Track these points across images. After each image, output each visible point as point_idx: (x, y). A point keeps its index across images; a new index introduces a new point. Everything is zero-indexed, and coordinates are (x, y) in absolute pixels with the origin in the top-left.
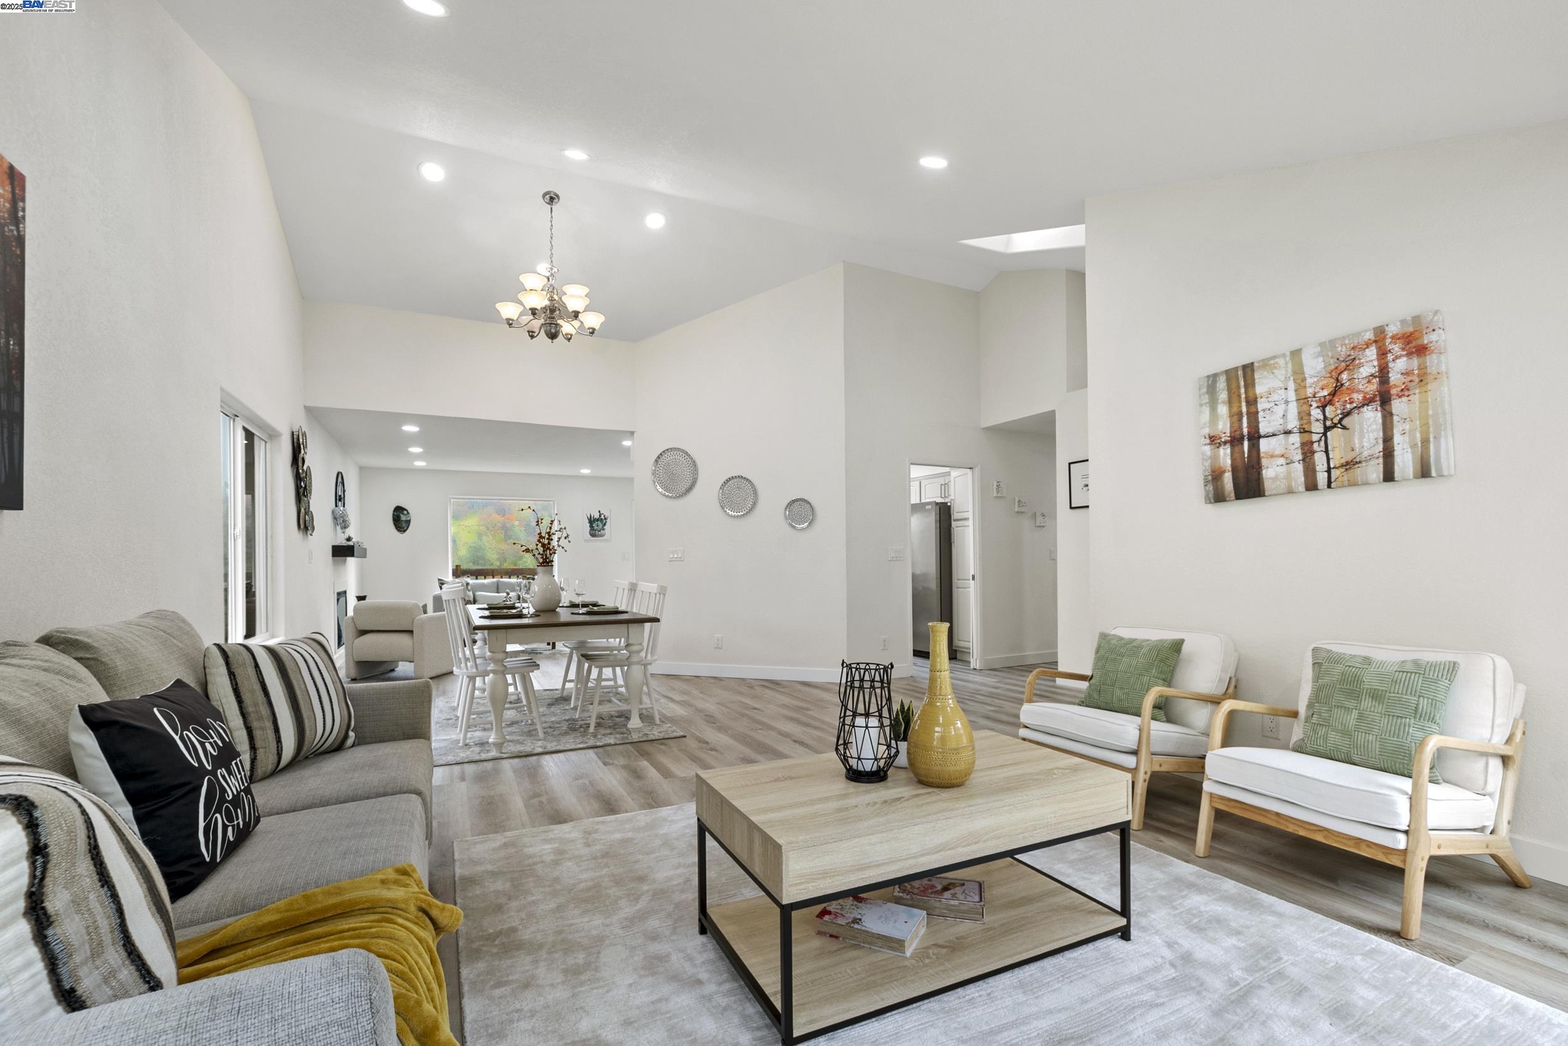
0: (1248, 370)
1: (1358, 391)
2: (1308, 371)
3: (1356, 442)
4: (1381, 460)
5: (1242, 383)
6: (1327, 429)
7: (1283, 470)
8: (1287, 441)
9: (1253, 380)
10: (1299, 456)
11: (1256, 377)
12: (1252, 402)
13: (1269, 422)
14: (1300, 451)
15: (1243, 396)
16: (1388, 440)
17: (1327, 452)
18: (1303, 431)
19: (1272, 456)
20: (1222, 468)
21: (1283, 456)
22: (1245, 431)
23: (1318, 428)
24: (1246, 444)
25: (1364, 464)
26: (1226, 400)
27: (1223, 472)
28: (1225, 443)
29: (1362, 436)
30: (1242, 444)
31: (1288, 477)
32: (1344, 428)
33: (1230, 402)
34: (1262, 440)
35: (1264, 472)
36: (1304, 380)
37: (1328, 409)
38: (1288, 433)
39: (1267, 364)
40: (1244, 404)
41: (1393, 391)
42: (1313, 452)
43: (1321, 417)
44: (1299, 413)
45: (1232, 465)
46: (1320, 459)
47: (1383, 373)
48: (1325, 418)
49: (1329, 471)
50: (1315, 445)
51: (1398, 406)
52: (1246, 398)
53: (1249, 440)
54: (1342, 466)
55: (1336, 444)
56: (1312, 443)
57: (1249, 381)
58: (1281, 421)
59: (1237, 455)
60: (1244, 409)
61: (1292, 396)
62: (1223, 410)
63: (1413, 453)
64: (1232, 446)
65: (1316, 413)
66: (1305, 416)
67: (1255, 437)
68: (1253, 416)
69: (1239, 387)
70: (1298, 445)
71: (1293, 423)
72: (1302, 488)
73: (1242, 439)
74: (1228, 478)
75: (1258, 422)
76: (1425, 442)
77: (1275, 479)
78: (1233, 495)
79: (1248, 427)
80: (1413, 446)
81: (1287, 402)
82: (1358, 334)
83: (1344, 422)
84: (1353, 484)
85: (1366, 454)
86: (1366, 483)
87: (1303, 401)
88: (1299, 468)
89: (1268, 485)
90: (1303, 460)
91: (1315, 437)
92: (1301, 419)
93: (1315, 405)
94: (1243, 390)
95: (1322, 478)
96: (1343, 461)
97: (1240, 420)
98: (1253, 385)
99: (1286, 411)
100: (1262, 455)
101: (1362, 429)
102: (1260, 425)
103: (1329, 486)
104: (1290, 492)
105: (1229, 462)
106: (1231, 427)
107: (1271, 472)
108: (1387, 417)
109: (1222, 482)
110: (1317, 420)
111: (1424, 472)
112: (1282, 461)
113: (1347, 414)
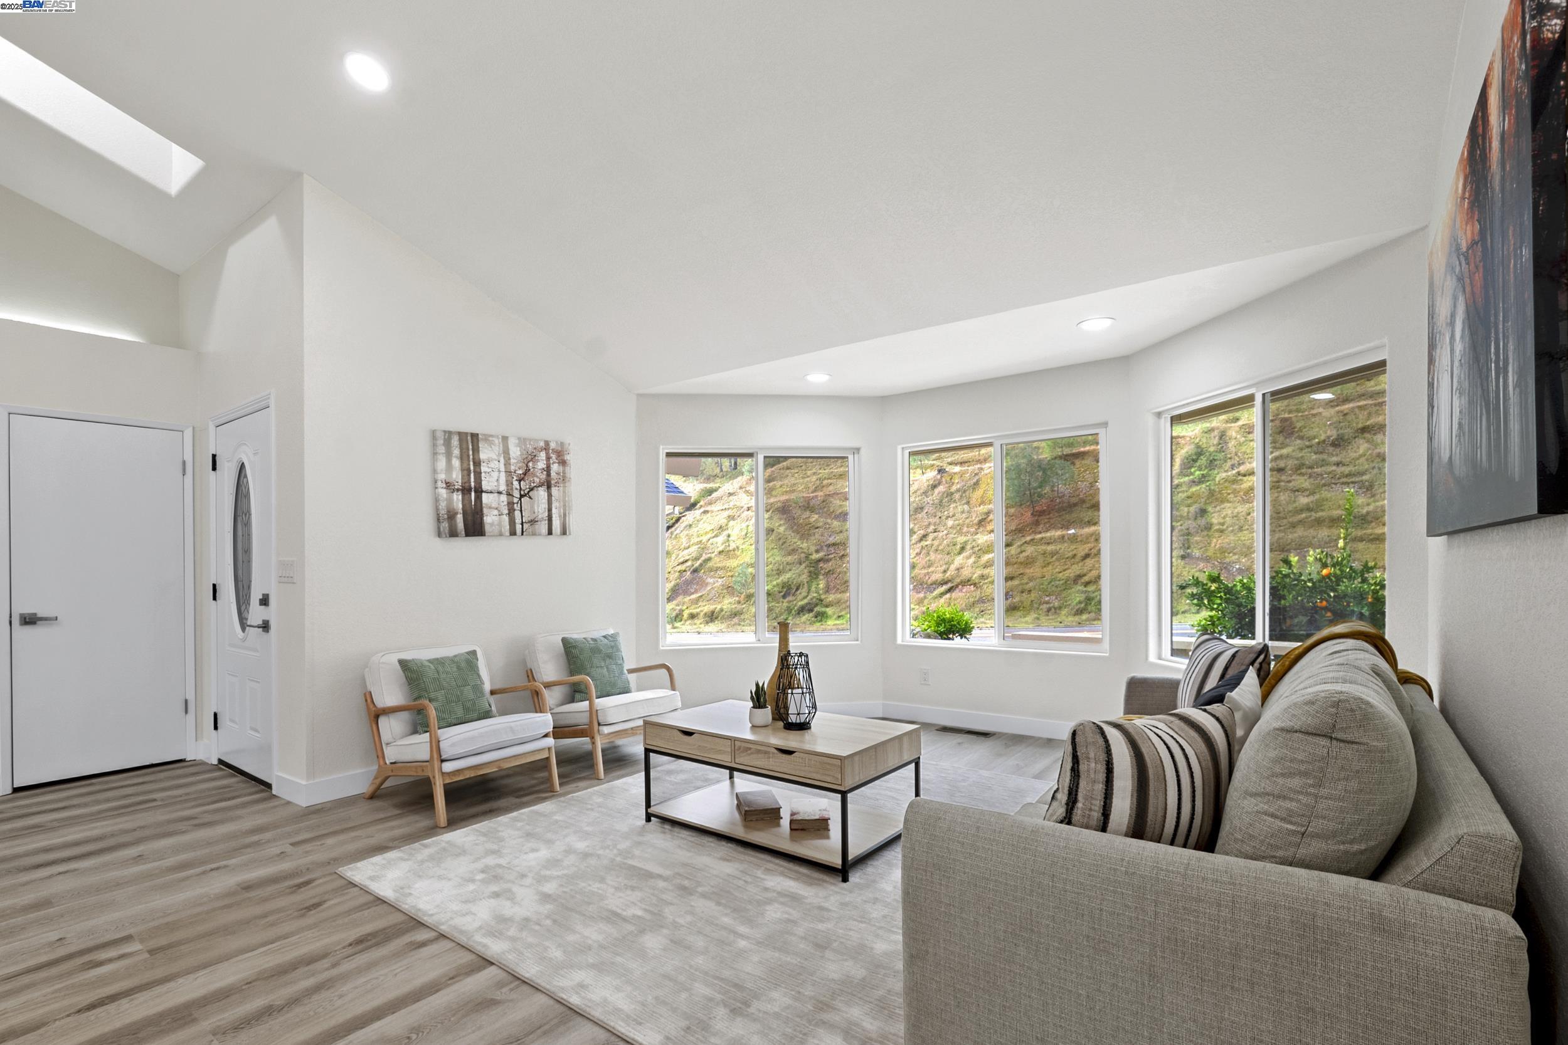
0: (475, 438)
1: (537, 477)
2: (512, 455)
3: (536, 508)
4: (547, 522)
5: (471, 447)
6: (522, 496)
7: (496, 519)
8: (499, 498)
9: (478, 447)
10: (506, 512)
11: (480, 445)
12: (477, 464)
13: (489, 482)
14: (506, 507)
15: (471, 457)
16: (550, 510)
17: (521, 511)
18: (509, 494)
19: (490, 508)
20: (454, 509)
21: (497, 509)
22: (473, 484)
23: (516, 494)
24: (473, 494)
25: (539, 523)
26: (459, 455)
27: (456, 513)
28: (458, 490)
29: (538, 506)
30: (470, 494)
31: (500, 524)
32: (530, 498)
33: (461, 458)
34: (483, 494)
35: (485, 518)
36: (510, 459)
37: (522, 482)
38: (500, 493)
39: (487, 438)
40: (471, 463)
41: (553, 482)
42: (514, 510)
43: (518, 487)
44: (507, 481)
45: (463, 509)
46: (517, 514)
47: (548, 469)
48: (521, 489)
49: (522, 524)
50: (515, 505)
51: (554, 490)
52: (473, 459)
53: (475, 492)
54: (529, 522)
55: (526, 507)
56: (514, 503)
57: (475, 447)
58: (496, 484)
59: (466, 502)
60: (472, 468)
61: (502, 469)
62: (456, 463)
63: (560, 520)
64: (463, 494)
65: (516, 484)
66: (509, 484)
67: (479, 491)
68: (478, 475)
69: (468, 449)
70: (506, 503)
71: (503, 488)
72: (508, 533)
73: (470, 490)
74: (460, 518)
75: (481, 480)
76: (565, 515)
77: (492, 524)
78: (463, 533)
79: (475, 482)
80: (560, 516)
81: (499, 471)
82: (537, 441)
83: (531, 494)
84: (534, 534)
85: (540, 517)
86: (540, 535)
87: (509, 473)
88: (506, 519)
89: (487, 528)
90: (509, 514)
91: (516, 500)
92: (507, 485)
93: (515, 478)
94: (471, 453)
95: (518, 527)
96: (529, 519)
97: (469, 475)
98: (478, 451)
99: (499, 477)
100: (484, 505)
101: (538, 500)
102: (483, 483)
103: (522, 534)
104: (501, 535)
105: (460, 506)
106: (462, 478)
107: (490, 518)
108: (550, 496)
109: (455, 521)
110: (516, 489)
111: (564, 532)
112: (496, 512)
113: (532, 489)
